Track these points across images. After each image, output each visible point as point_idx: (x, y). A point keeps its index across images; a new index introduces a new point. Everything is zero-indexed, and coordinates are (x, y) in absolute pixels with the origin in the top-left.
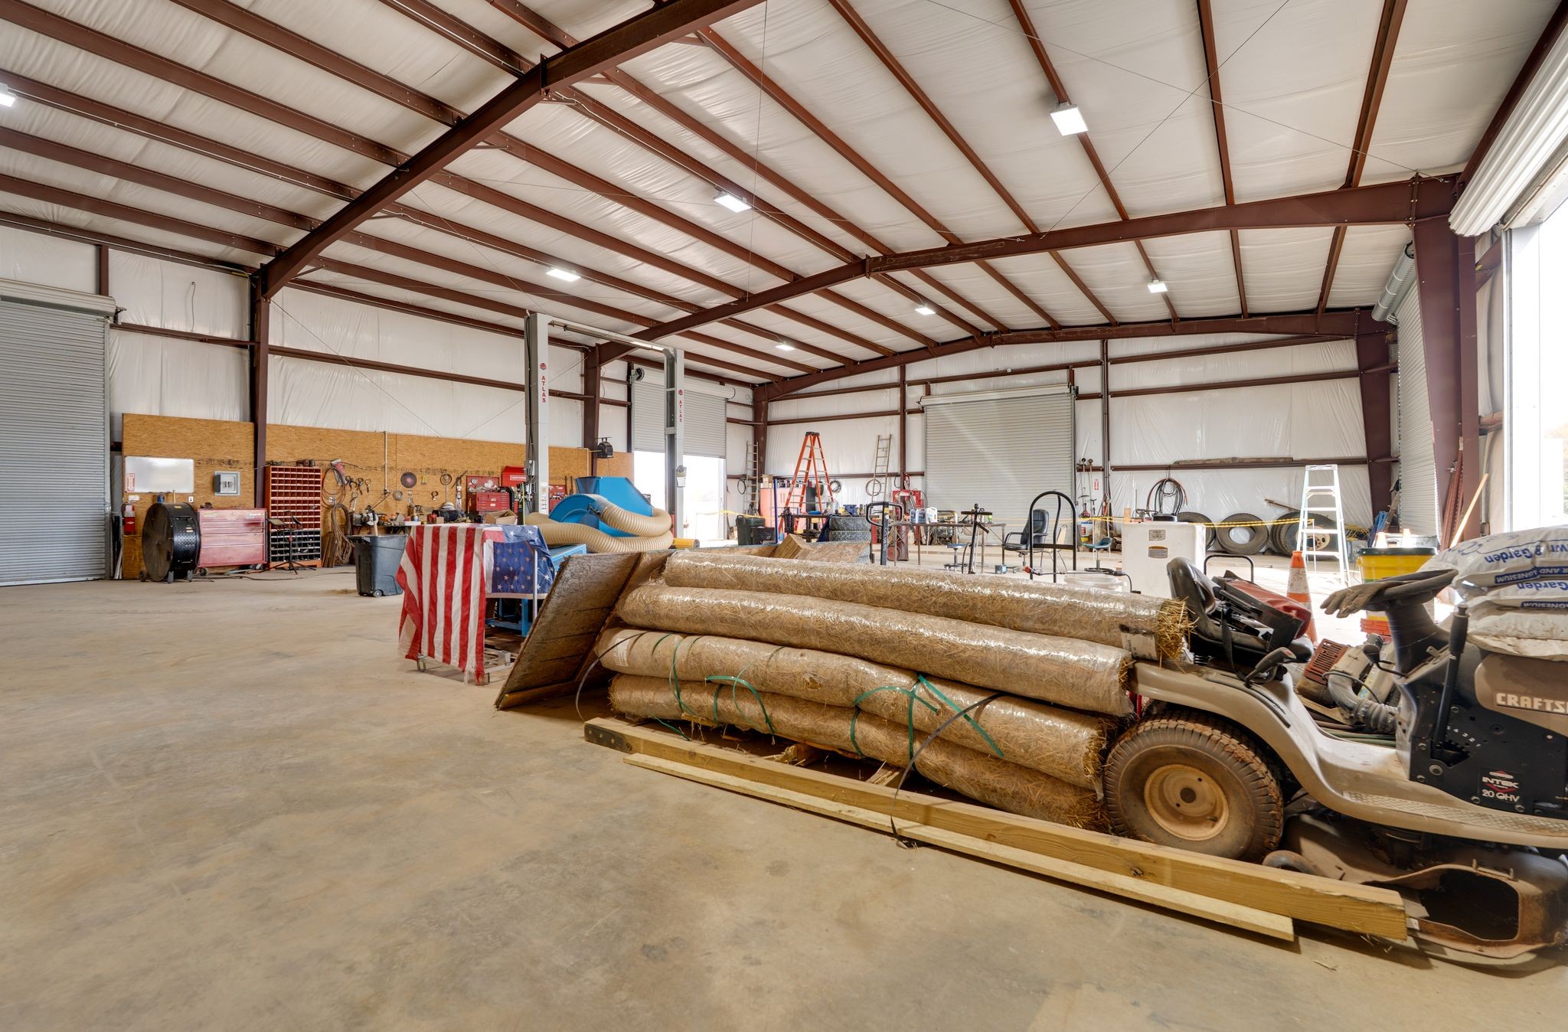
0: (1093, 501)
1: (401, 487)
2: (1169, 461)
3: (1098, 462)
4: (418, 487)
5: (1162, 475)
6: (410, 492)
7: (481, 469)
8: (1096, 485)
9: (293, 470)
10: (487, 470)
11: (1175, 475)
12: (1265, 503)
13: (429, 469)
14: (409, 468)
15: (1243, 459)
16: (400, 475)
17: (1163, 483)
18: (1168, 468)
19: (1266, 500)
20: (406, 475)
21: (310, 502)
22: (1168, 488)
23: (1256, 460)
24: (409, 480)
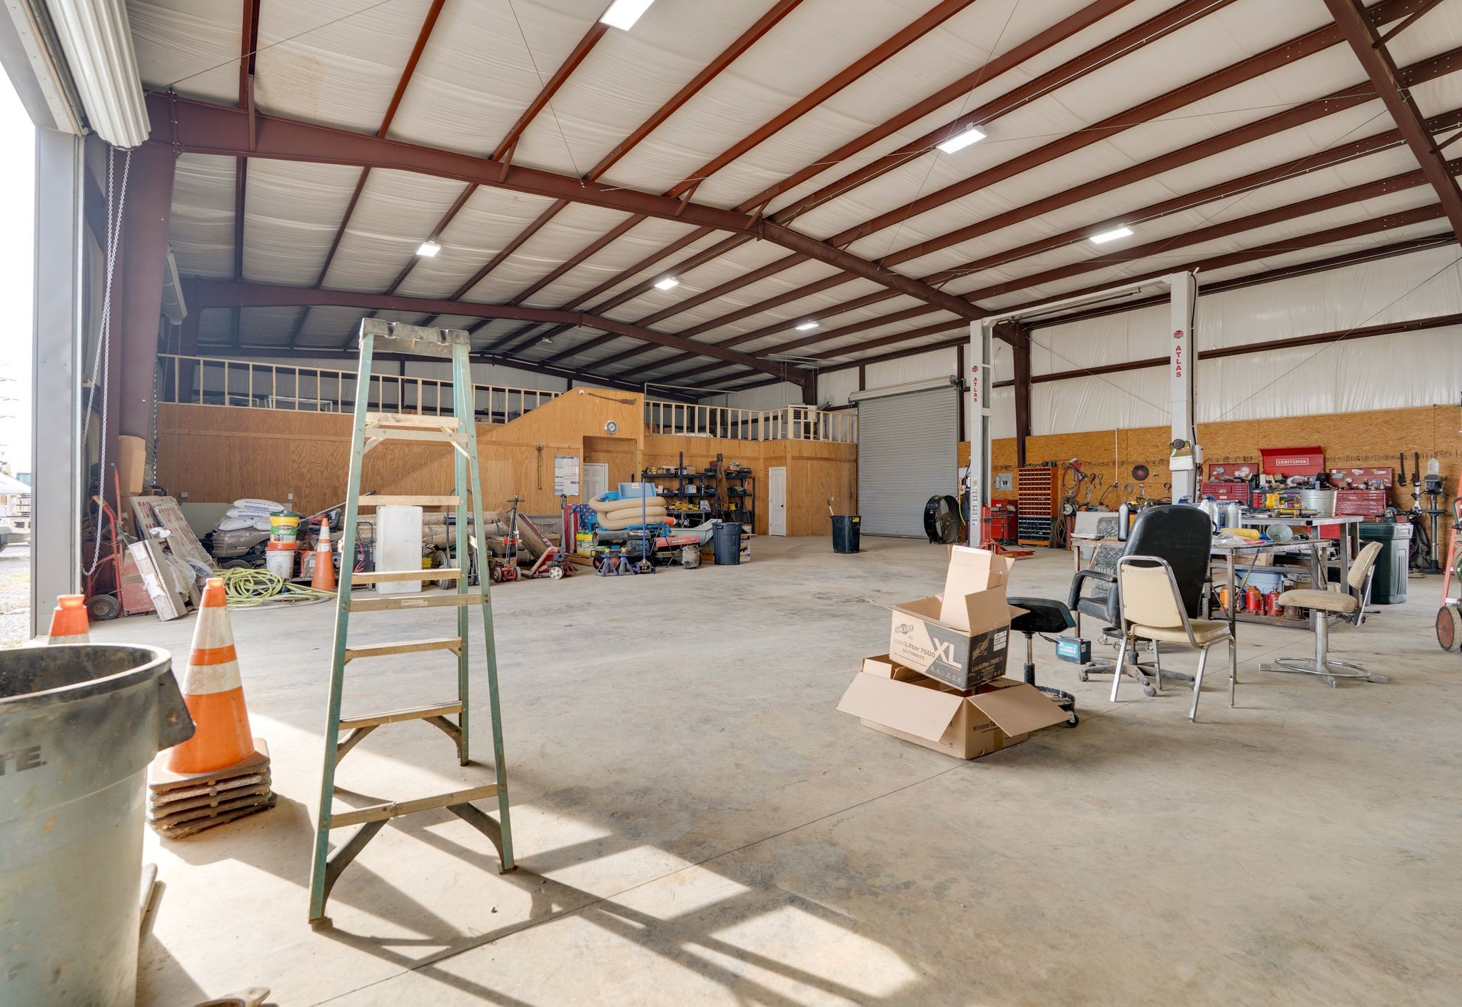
1: (1132, 480)
4: (1150, 479)
6: (1142, 485)
7: (1232, 456)
9: (1041, 470)
10: (1241, 455)
13: (1162, 460)
14: (1141, 460)
16: (1131, 468)
20: (1137, 468)
21: (1040, 495)
24: (1140, 473)
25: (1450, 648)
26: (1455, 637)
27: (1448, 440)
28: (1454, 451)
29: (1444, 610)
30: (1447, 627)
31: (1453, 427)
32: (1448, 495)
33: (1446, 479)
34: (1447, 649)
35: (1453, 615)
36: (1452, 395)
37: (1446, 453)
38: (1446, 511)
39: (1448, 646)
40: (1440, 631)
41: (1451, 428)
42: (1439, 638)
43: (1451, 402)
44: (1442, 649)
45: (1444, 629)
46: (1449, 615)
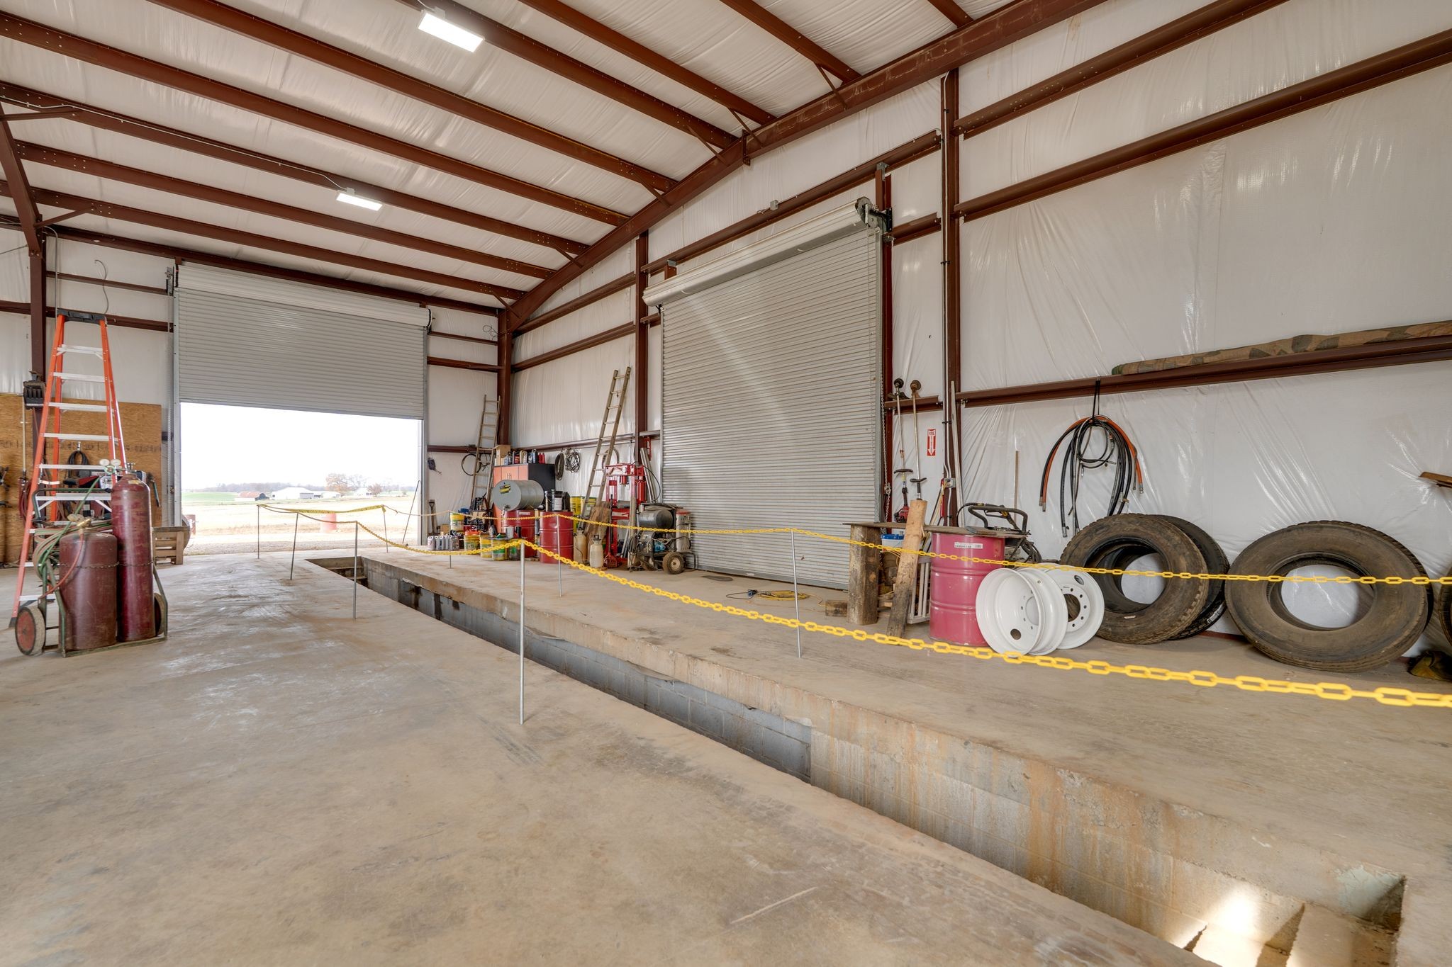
0: (918, 482)
2: (1101, 369)
3: (934, 386)
5: (1080, 408)
8: (931, 442)
11: (1114, 407)
12: (1424, 487)
15: (1336, 338)
17: (1080, 429)
18: (1096, 387)
19: (1425, 475)
22: (1096, 444)
23: (1384, 335)
25: (31, 651)
26: (37, 639)
27: (9, 430)
28: (15, 441)
29: (23, 610)
30: (28, 629)
31: (14, 416)
32: (8, 486)
33: (7, 469)
34: (28, 653)
35: (35, 616)
36: (12, 384)
37: (7, 443)
38: (7, 502)
39: (28, 649)
40: (19, 635)
41: (12, 418)
42: (18, 643)
43: (12, 391)
44: (22, 654)
45: (24, 632)
46: (29, 615)
